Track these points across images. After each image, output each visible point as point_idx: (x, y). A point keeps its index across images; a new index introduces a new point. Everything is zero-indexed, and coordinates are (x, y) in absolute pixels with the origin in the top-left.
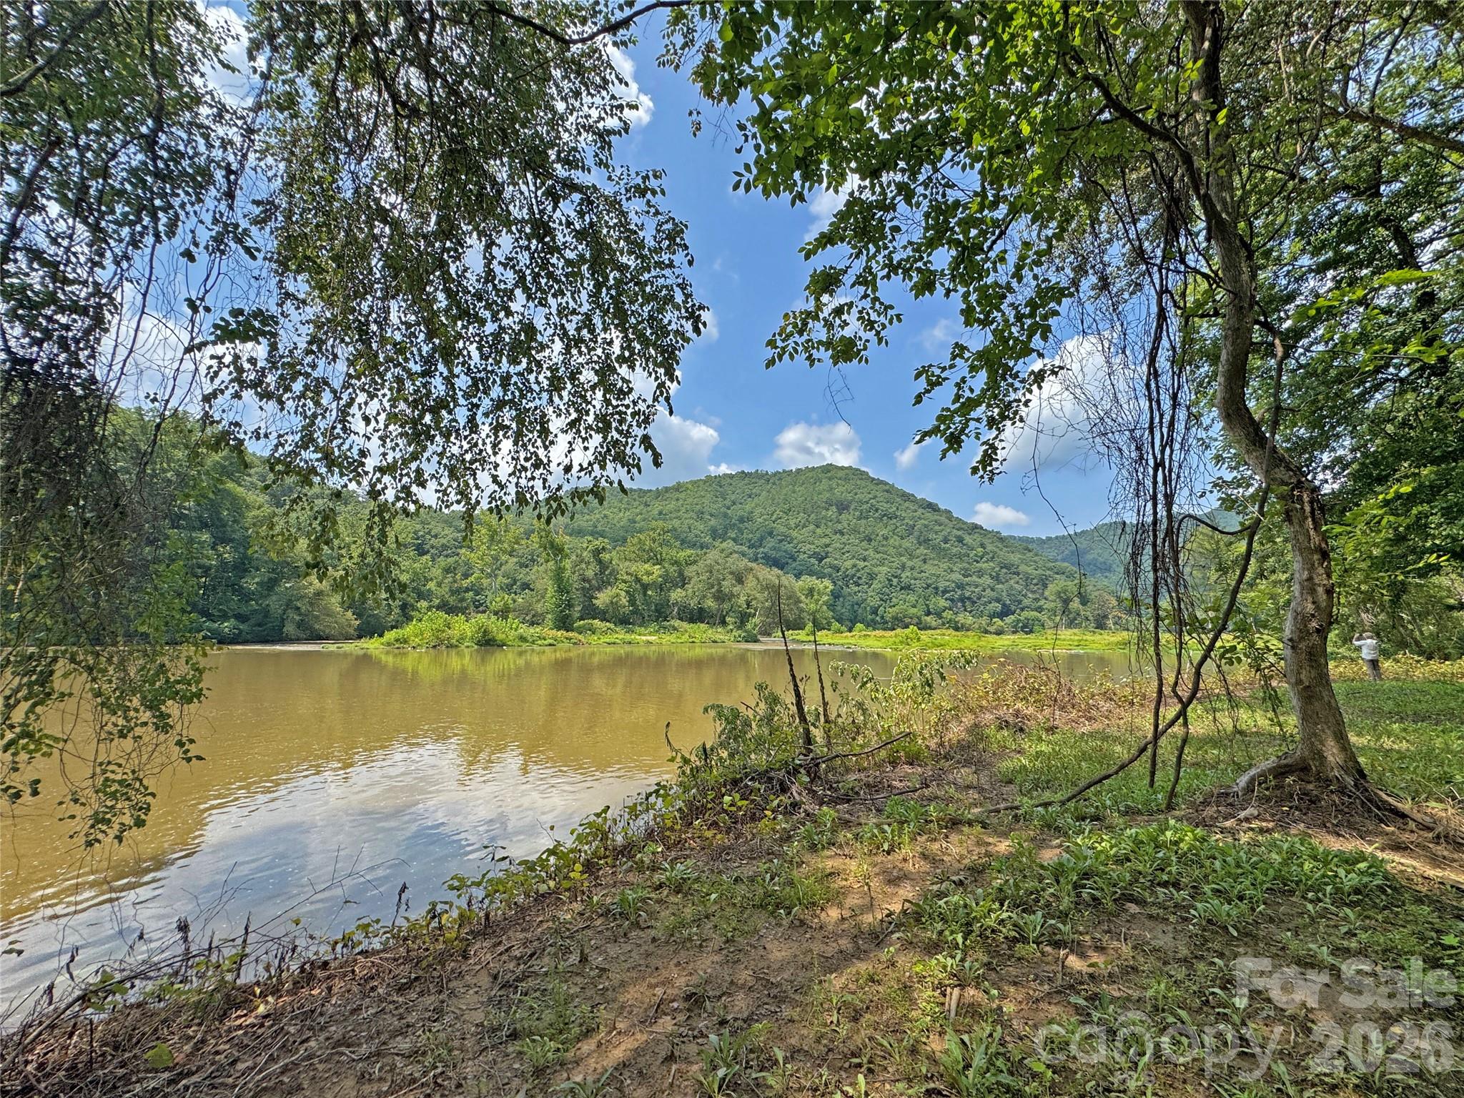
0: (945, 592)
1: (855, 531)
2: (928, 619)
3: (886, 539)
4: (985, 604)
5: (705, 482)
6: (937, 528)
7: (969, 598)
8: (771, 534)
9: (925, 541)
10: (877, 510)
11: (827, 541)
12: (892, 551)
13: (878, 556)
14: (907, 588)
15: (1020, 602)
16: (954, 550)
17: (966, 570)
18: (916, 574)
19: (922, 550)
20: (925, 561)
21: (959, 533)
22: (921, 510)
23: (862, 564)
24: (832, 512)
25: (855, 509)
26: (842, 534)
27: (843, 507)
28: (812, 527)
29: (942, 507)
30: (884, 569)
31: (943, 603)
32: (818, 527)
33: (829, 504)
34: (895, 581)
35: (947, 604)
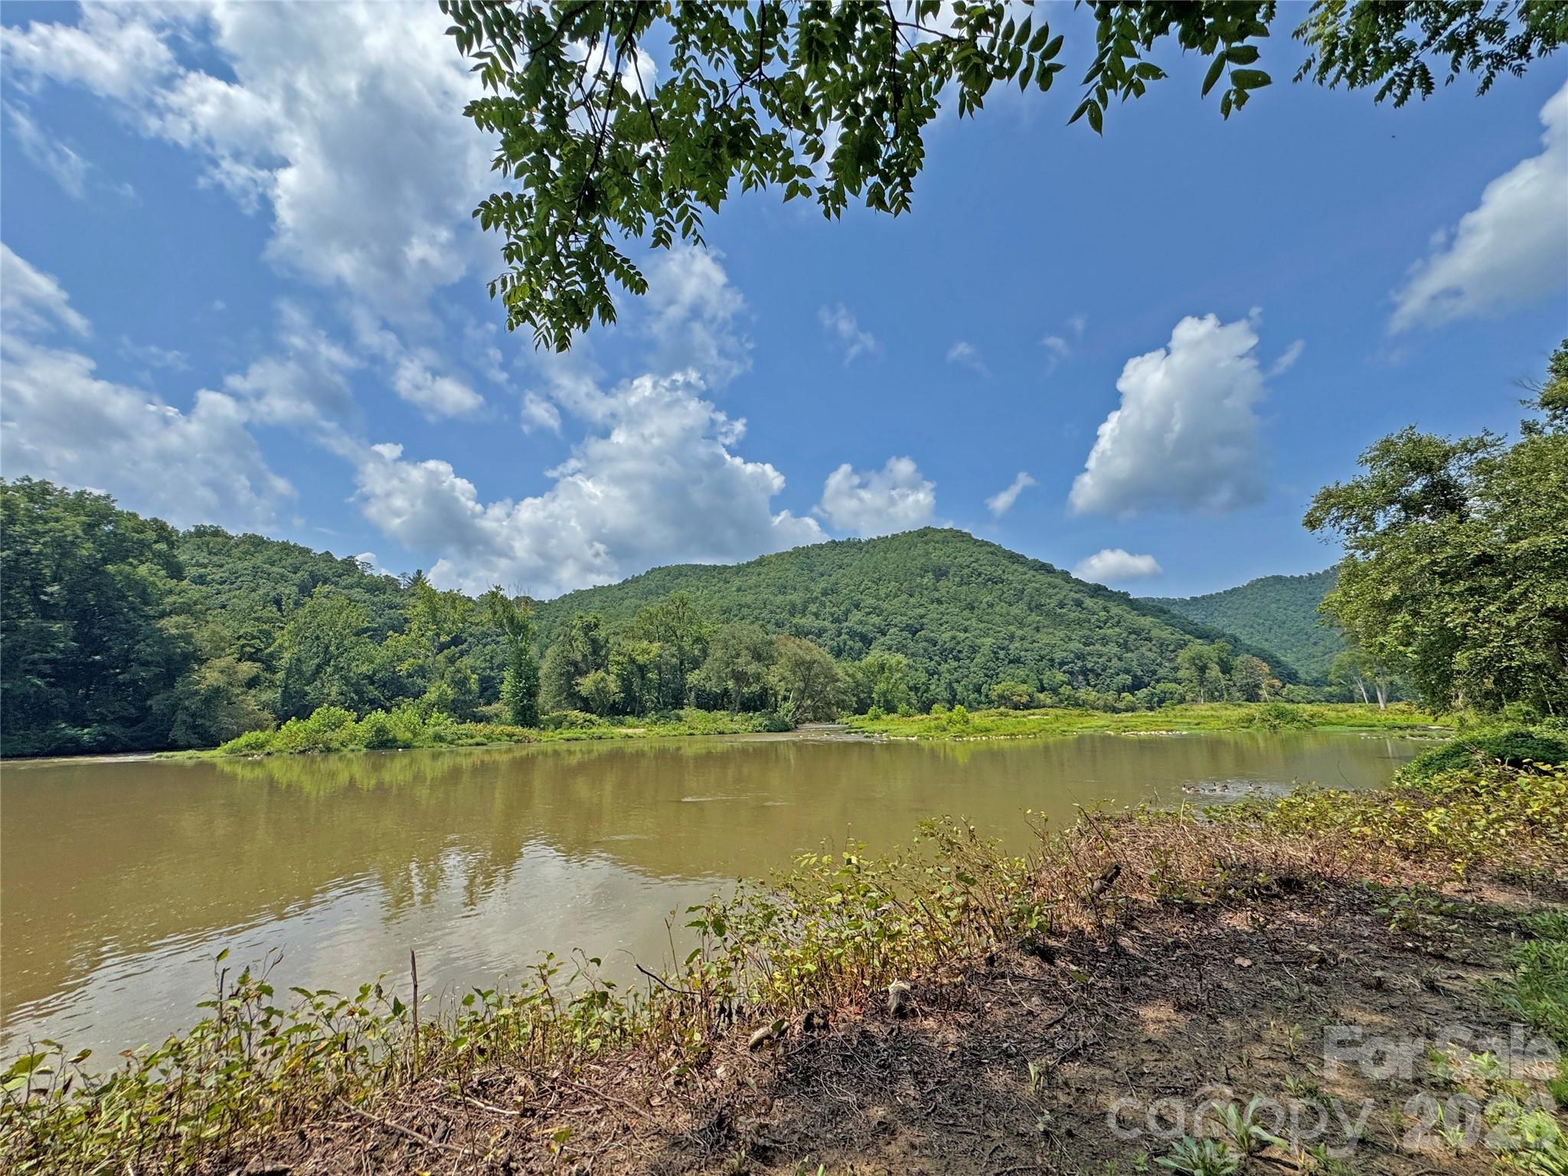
0: (1062, 664)
1: (955, 598)
2: (1042, 696)
3: (991, 606)
4: (1111, 676)
5: (791, 554)
6: (1050, 591)
7: (1092, 670)
8: (857, 606)
9: (1037, 607)
10: (980, 575)
11: (922, 611)
12: (998, 619)
13: (982, 626)
14: (1016, 661)
15: (1154, 672)
16: (1072, 615)
17: (1088, 637)
18: (1026, 645)
19: (1034, 617)
20: (1038, 630)
21: (1077, 596)
22: (1032, 572)
23: (962, 635)
24: (928, 580)
25: (955, 575)
26: (939, 602)
27: (940, 573)
28: (904, 597)
29: (1058, 567)
30: (989, 641)
31: (1060, 677)
32: (911, 596)
33: (925, 570)
34: (1002, 654)
35: (1065, 678)
